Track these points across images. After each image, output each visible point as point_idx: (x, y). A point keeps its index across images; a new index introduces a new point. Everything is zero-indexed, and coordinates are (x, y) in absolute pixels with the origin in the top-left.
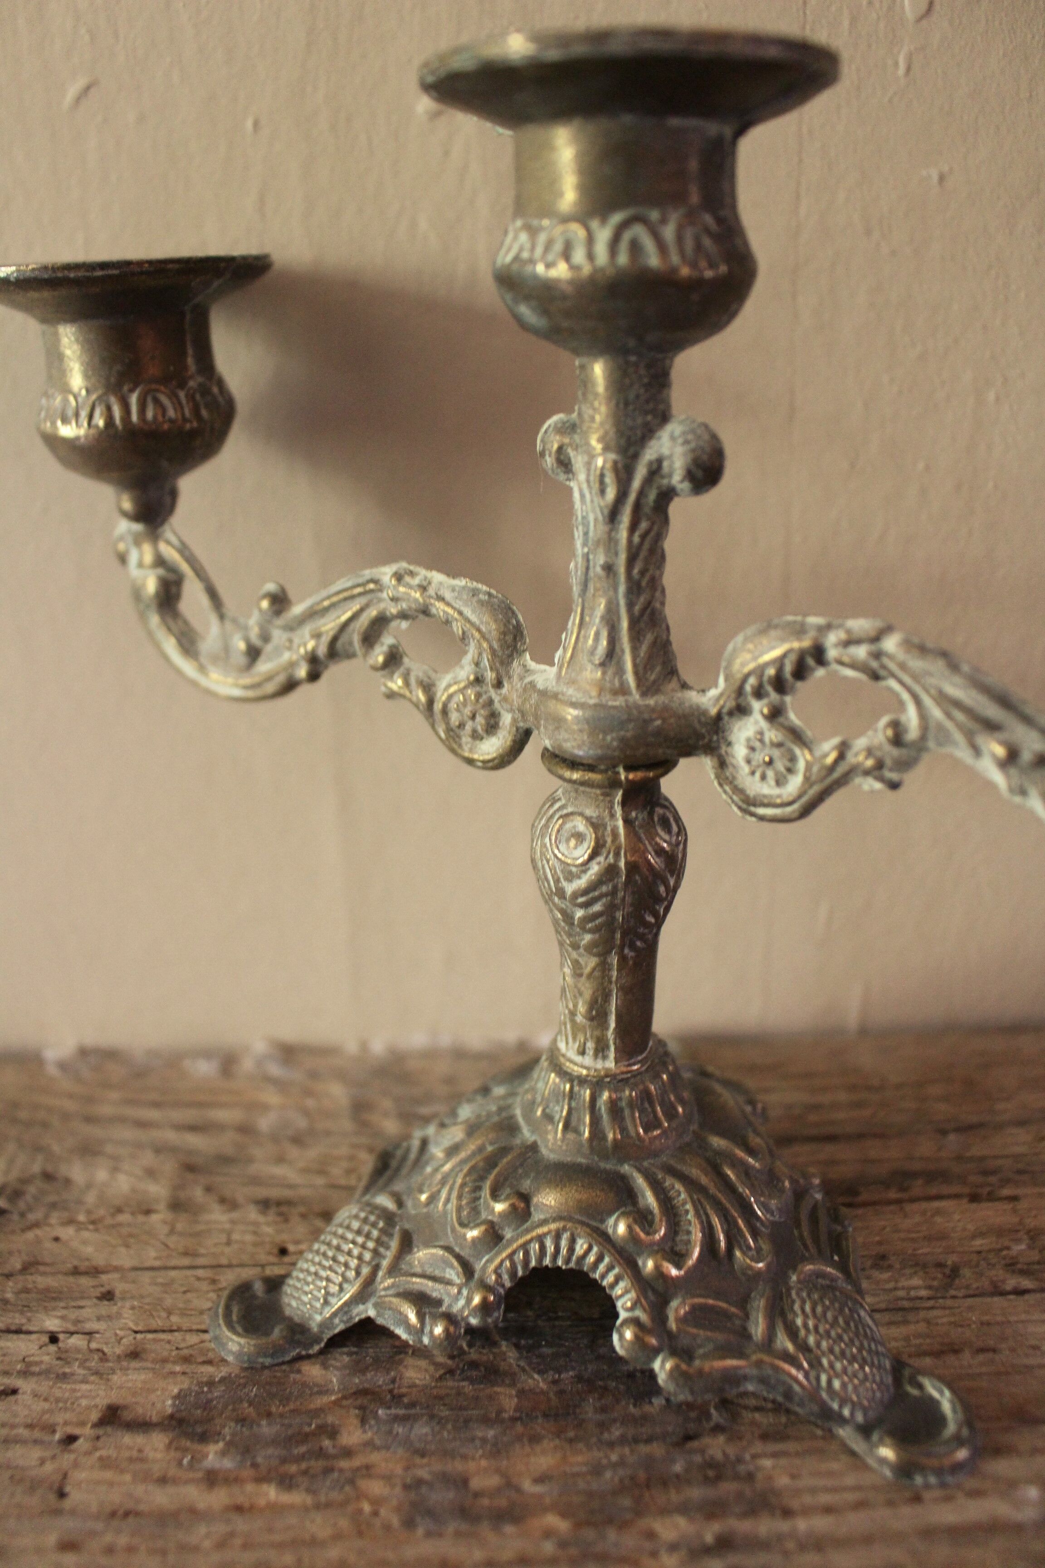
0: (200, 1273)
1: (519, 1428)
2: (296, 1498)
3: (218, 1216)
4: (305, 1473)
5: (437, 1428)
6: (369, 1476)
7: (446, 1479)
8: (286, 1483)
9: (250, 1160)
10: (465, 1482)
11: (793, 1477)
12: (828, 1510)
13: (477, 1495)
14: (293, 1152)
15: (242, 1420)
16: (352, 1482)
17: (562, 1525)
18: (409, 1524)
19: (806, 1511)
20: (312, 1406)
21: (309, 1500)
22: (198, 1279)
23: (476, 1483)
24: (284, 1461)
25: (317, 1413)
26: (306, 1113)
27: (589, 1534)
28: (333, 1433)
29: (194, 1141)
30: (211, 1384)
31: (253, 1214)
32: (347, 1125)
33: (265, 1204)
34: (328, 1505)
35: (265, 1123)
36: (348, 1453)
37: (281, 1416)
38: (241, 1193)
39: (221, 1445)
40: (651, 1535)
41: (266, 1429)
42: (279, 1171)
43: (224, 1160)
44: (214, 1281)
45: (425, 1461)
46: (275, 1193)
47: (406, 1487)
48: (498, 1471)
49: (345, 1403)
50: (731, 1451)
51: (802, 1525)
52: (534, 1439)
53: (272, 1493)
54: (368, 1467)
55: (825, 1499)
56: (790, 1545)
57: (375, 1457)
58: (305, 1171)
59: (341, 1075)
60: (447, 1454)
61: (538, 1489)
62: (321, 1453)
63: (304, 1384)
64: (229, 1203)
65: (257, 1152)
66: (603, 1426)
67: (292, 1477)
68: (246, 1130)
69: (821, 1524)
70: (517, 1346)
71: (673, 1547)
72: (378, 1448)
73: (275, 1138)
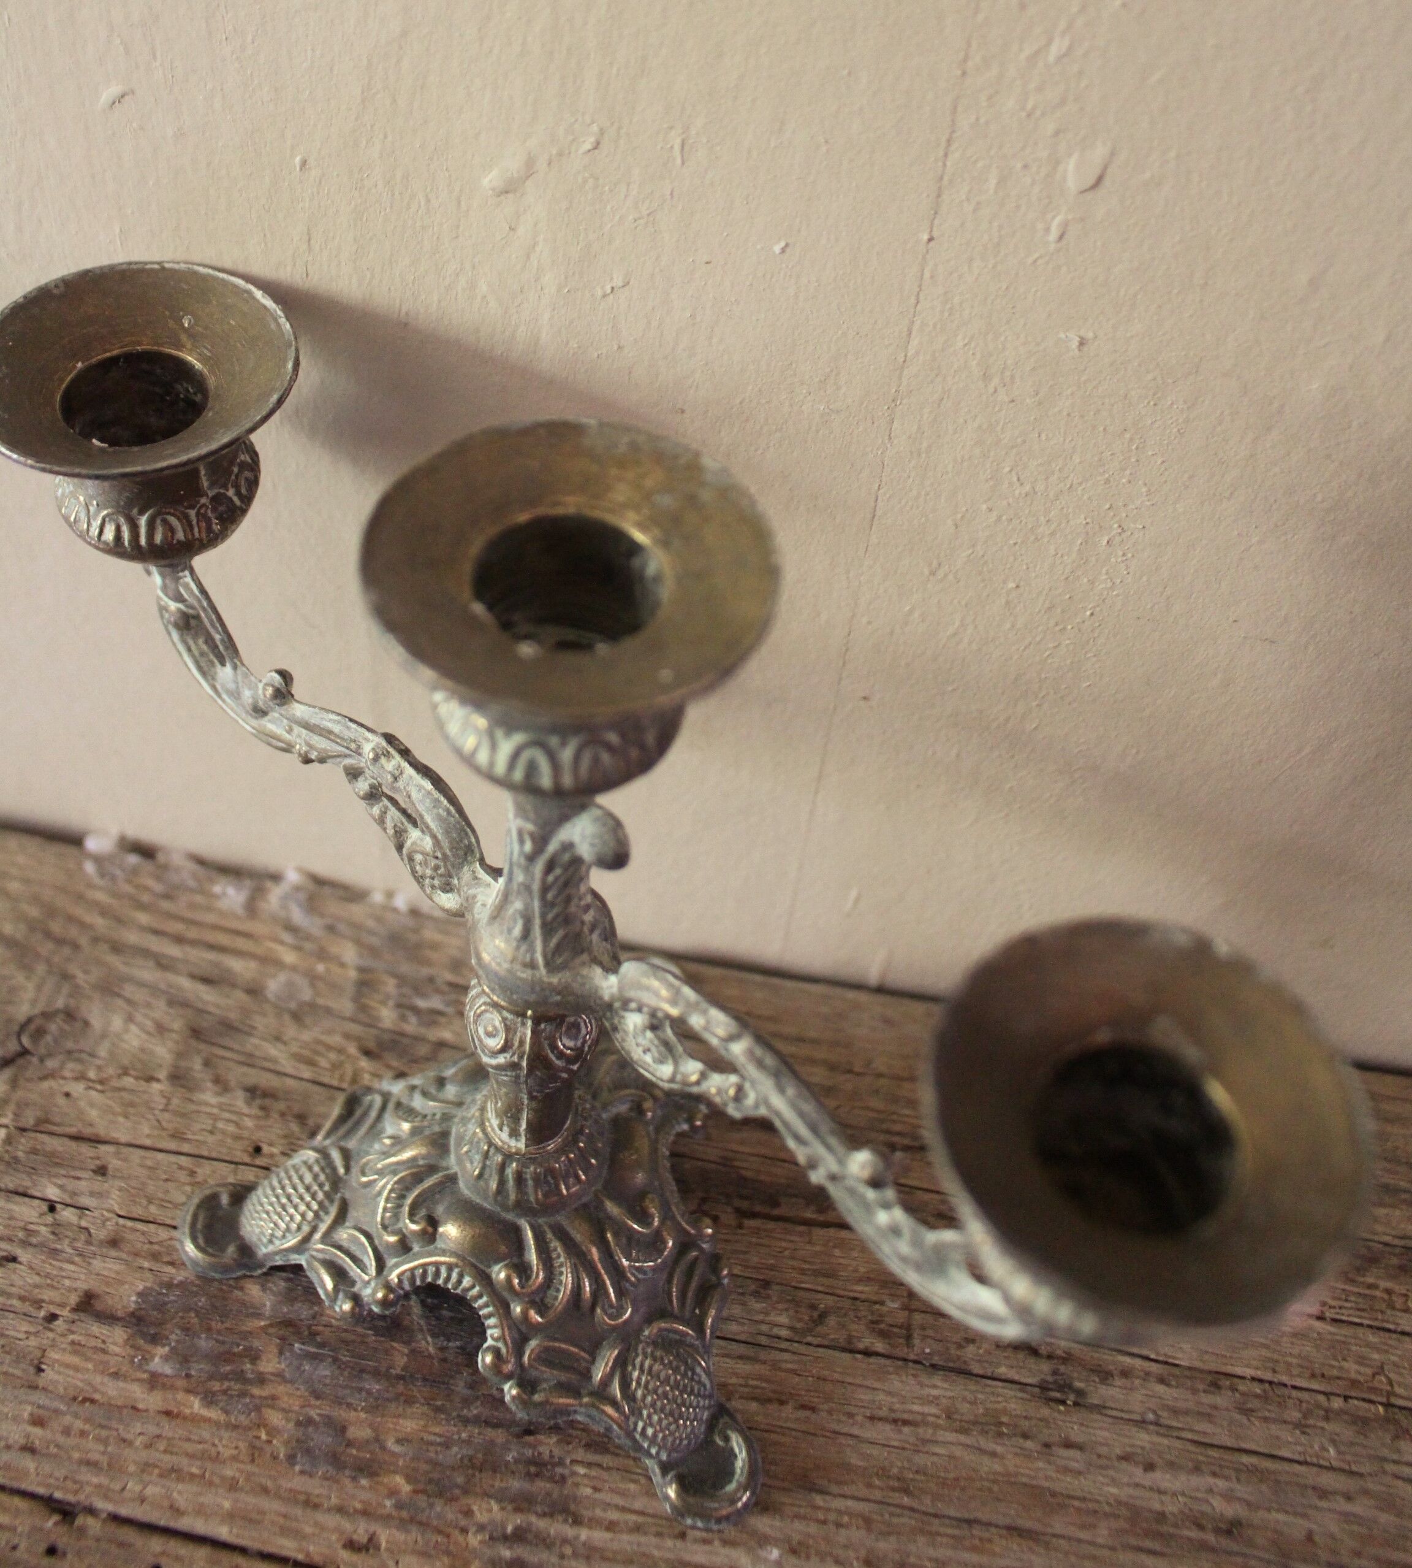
0: (184, 1161)
1: (401, 1388)
2: (213, 1414)
3: (209, 1097)
4: (225, 1392)
5: (337, 1372)
6: (272, 1407)
7: (329, 1421)
8: (209, 1399)
9: (250, 1032)
10: (343, 1429)
11: (596, 1489)
12: (611, 1526)
13: (350, 1444)
14: (291, 1031)
15: (186, 1330)
16: (258, 1409)
17: (406, 1488)
18: (291, 1459)
19: (594, 1523)
20: (244, 1328)
21: (223, 1418)
22: (181, 1168)
23: (353, 1432)
24: (211, 1377)
25: (246, 1335)
26: (313, 978)
27: (422, 1500)
28: (254, 1357)
29: (207, 996)
30: (169, 1285)
31: (239, 1100)
32: (346, 1006)
33: (253, 1092)
34: (236, 1427)
35: (274, 986)
36: (261, 1380)
37: (219, 1332)
38: (237, 1074)
39: (167, 1349)
40: (468, 1513)
41: (204, 1343)
42: (273, 1050)
43: (228, 1027)
44: (192, 1173)
45: (318, 1403)
46: (266, 1080)
47: (298, 1424)
48: (371, 1426)
49: (271, 1330)
50: (557, 1452)
51: (584, 1534)
52: (409, 1401)
53: (196, 1405)
54: (274, 1398)
55: (613, 1515)
56: (568, 1551)
57: (281, 1389)
58: (299, 1058)
59: (357, 934)
60: (339, 1401)
61: (397, 1449)
62: (240, 1377)
63: (243, 1304)
64: (222, 1084)
65: (260, 1023)
66: (467, 1402)
67: (214, 1394)
68: (254, 991)
69: (599, 1536)
70: (423, 1303)
71: (481, 1528)
72: (285, 1381)
73: (279, 1010)
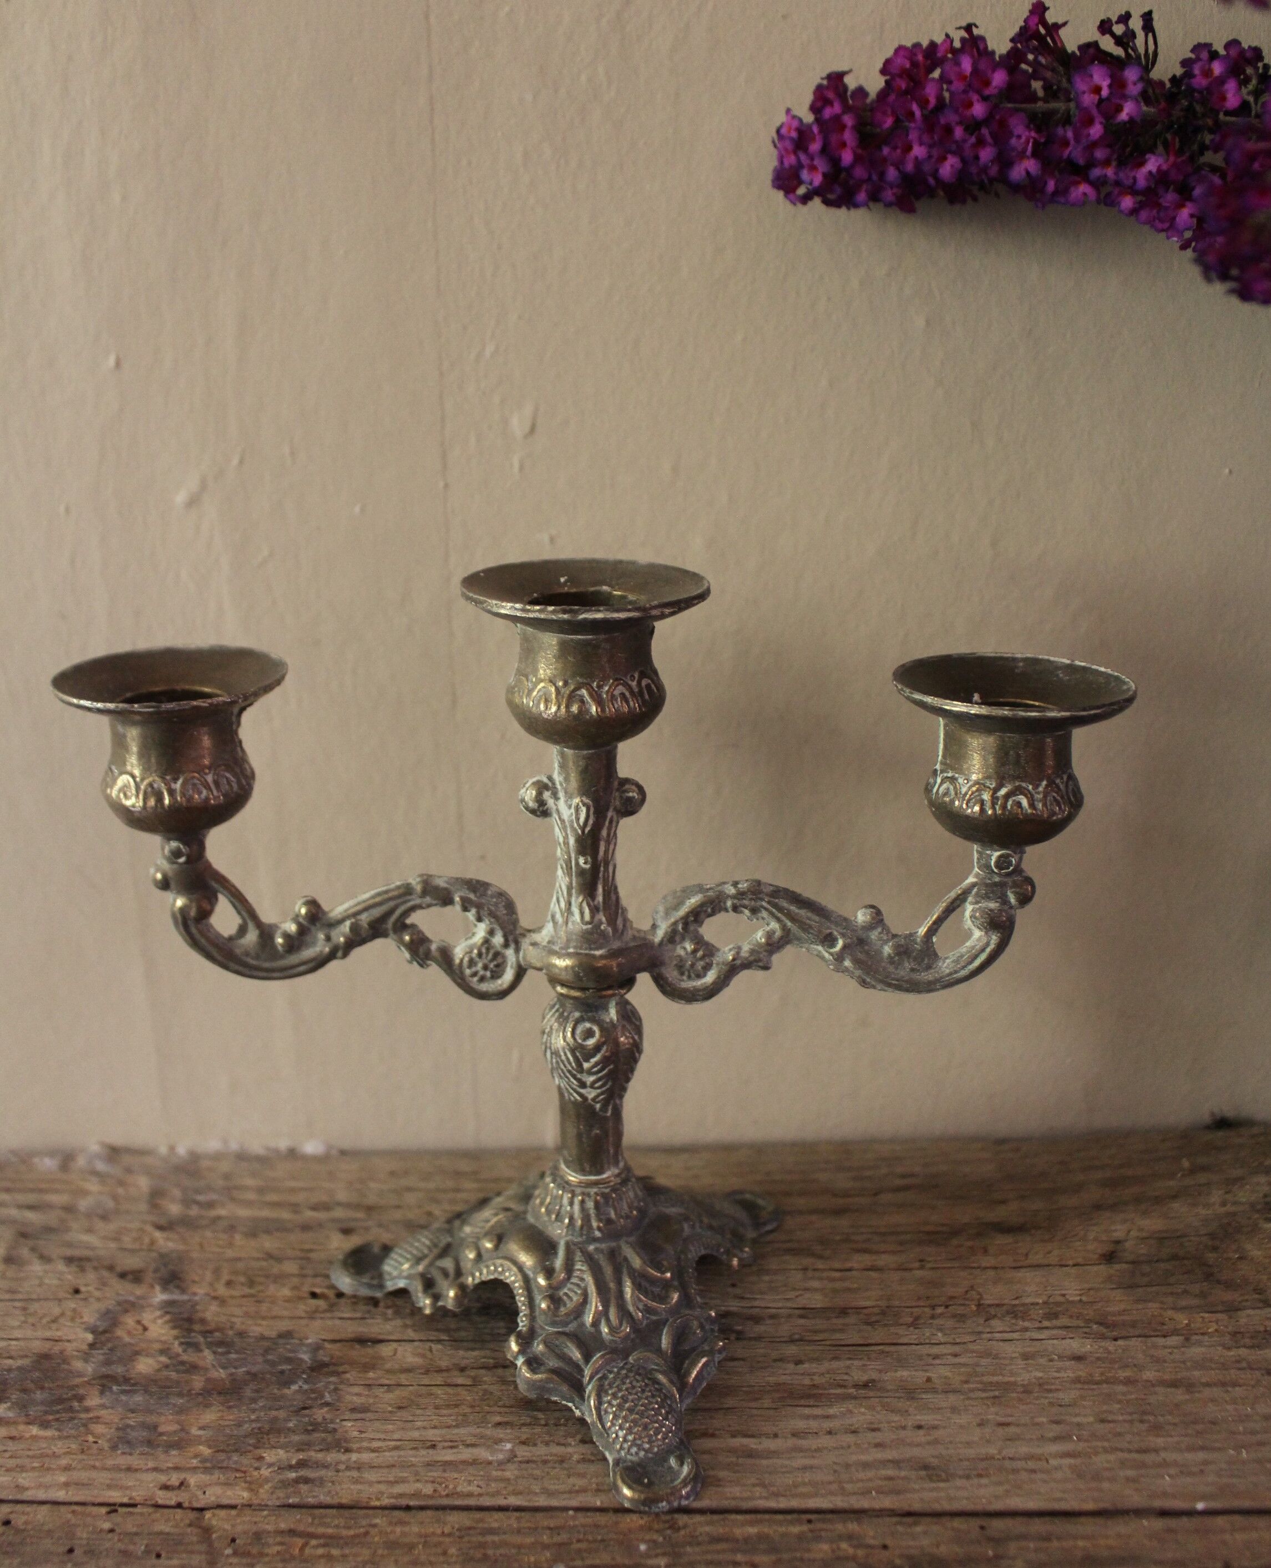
0: (18, 1304)
1: (200, 1399)
2: (49, 1433)
3: (37, 1267)
4: (57, 1420)
5: (148, 1397)
6: (97, 1423)
7: (144, 1425)
8: (45, 1425)
9: (68, 1230)
10: (155, 1427)
11: (361, 1432)
12: (374, 1451)
13: (161, 1434)
14: (100, 1225)
15: (24, 1391)
16: (85, 1425)
17: (208, 1451)
18: (114, 1448)
19: (359, 1450)
20: (71, 1384)
21: (57, 1434)
22: (14, 1307)
23: (162, 1429)
24: (46, 1413)
25: (72, 1388)
26: (115, 1198)
27: (222, 1456)
28: (81, 1399)
29: (31, 1216)
30: (9, 1370)
31: (61, 1267)
32: (143, 1207)
33: (70, 1260)
34: (67, 1437)
35: (84, 1204)
36: (87, 1410)
37: (50, 1389)
38: (55, 1251)
39: (9, 1404)
40: (261, 1458)
41: (39, 1395)
42: (86, 1238)
43: (49, 1230)
44: (24, 1309)
45: (133, 1415)
46: (79, 1253)
47: (118, 1429)
48: (178, 1423)
49: (94, 1382)
50: (328, 1416)
51: (354, 1457)
52: (207, 1406)
53: (35, 1430)
54: (98, 1418)
55: (375, 1444)
56: (342, 1467)
57: (103, 1413)
58: (105, 1238)
59: (148, 1171)
60: (149, 1411)
61: (201, 1433)
62: (71, 1409)
63: (71, 1372)
64: (46, 1259)
65: (74, 1225)
66: (254, 1400)
67: (49, 1422)
68: (69, 1209)
69: (366, 1457)
70: (215, 1353)
71: (270, 1465)
72: (107, 1408)
73: (89, 1215)
